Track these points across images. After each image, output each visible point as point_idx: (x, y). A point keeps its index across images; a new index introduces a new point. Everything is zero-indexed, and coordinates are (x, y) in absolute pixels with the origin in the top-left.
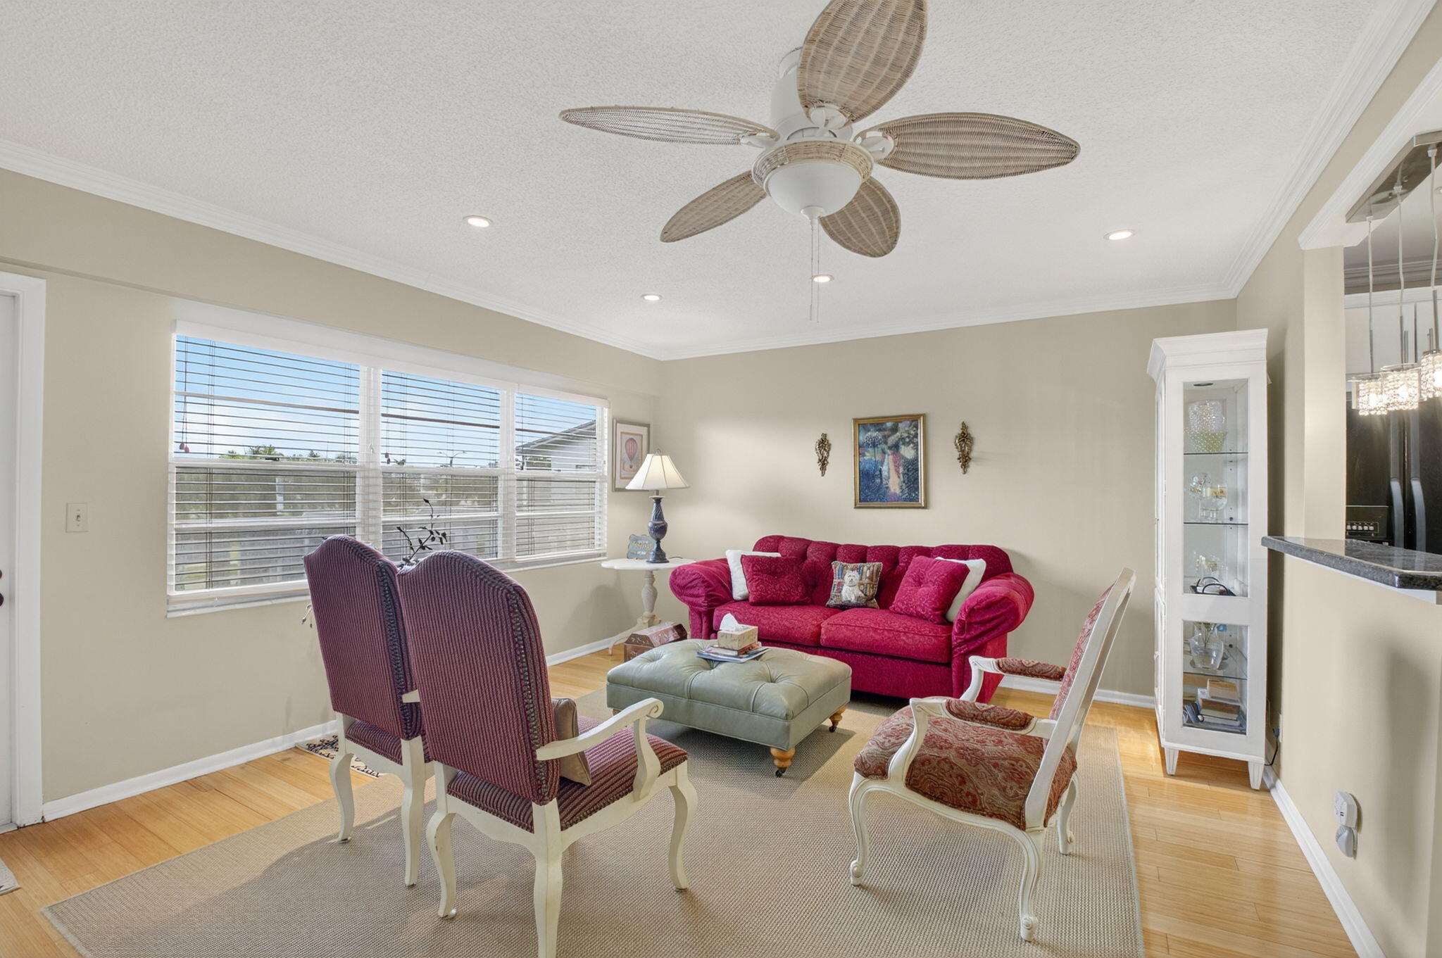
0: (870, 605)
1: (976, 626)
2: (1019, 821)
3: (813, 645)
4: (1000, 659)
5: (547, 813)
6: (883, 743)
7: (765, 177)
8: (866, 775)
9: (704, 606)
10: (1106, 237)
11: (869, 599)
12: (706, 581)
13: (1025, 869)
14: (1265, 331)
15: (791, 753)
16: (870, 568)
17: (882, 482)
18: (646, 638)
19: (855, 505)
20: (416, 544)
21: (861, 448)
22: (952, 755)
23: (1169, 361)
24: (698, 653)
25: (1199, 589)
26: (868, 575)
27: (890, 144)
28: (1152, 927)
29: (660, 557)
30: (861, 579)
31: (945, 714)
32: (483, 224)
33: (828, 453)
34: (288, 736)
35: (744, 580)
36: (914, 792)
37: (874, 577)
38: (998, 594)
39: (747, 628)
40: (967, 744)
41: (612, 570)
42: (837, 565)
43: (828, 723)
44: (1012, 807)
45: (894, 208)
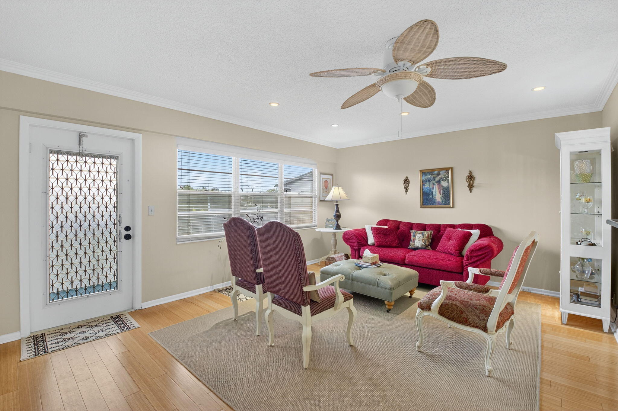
0: (427, 248)
1: (474, 257)
2: (485, 329)
3: (402, 263)
4: (481, 269)
5: (306, 310)
6: (429, 298)
7: (381, 86)
8: (422, 309)
9: (357, 247)
10: (532, 90)
11: (427, 246)
12: (357, 237)
13: (487, 349)
14: (609, 128)
15: (393, 303)
16: (427, 233)
17: (433, 197)
18: (333, 258)
19: (421, 207)
20: (252, 221)
21: (423, 183)
22: (458, 303)
23: (562, 143)
24: (355, 264)
25: (579, 243)
26: (426, 236)
27: (429, 69)
28: (544, 377)
29: (338, 227)
30: (423, 238)
31: (455, 287)
32: (276, 105)
33: (409, 185)
34: (211, 287)
35: (373, 237)
36: (442, 317)
37: (429, 237)
38: (484, 244)
39: (374, 255)
40: (464, 299)
41: (320, 232)
42: (413, 232)
43: (408, 294)
44: (482, 323)
45: (433, 90)
